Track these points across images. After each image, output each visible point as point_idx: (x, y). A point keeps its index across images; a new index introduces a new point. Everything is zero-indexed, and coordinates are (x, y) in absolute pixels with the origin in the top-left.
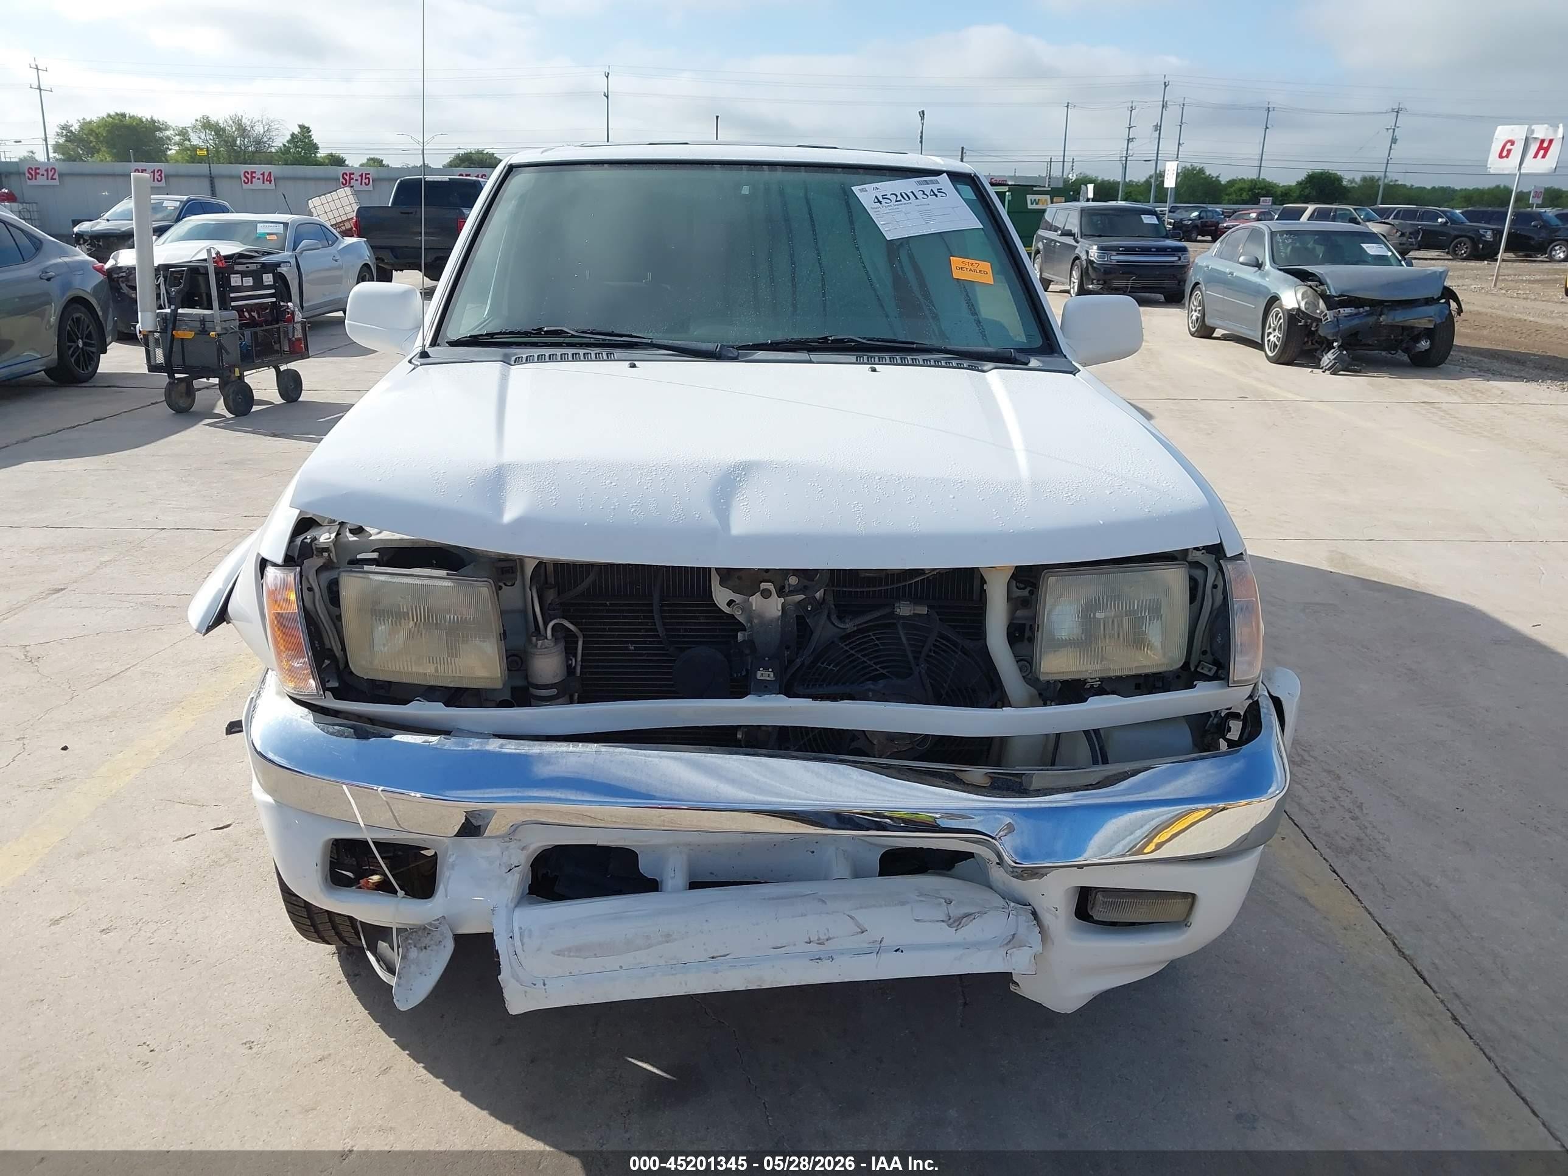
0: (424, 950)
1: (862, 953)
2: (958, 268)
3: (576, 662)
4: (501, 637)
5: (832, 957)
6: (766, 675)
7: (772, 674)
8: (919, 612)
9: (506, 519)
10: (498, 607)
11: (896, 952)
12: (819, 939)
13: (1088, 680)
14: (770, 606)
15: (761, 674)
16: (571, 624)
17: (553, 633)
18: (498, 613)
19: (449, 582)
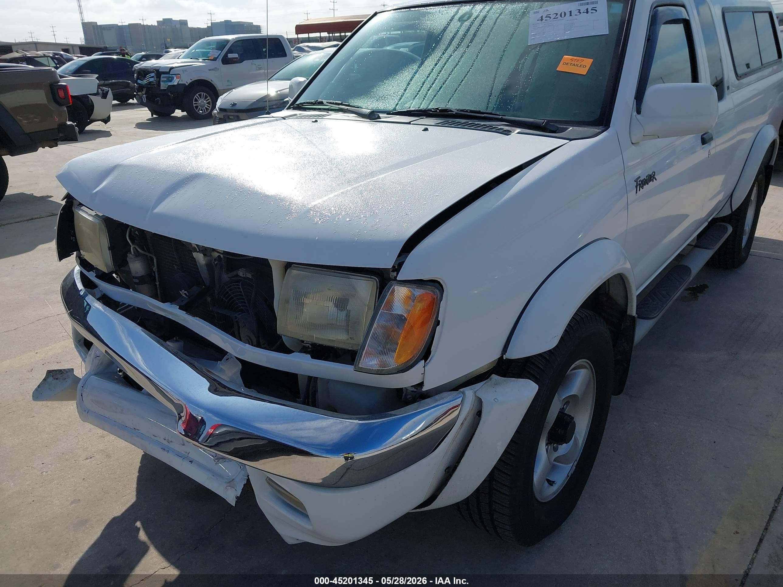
0: (56, 380)
1: (179, 455)
2: (565, 63)
3: (155, 269)
4: (110, 248)
5: (168, 451)
6: (185, 294)
7: (188, 294)
8: (248, 276)
9: (94, 191)
10: (107, 234)
11: (190, 461)
12: (168, 440)
13: (304, 341)
14: (200, 257)
15: (183, 292)
16: (140, 249)
17: (134, 251)
18: (107, 236)
19: (92, 218)
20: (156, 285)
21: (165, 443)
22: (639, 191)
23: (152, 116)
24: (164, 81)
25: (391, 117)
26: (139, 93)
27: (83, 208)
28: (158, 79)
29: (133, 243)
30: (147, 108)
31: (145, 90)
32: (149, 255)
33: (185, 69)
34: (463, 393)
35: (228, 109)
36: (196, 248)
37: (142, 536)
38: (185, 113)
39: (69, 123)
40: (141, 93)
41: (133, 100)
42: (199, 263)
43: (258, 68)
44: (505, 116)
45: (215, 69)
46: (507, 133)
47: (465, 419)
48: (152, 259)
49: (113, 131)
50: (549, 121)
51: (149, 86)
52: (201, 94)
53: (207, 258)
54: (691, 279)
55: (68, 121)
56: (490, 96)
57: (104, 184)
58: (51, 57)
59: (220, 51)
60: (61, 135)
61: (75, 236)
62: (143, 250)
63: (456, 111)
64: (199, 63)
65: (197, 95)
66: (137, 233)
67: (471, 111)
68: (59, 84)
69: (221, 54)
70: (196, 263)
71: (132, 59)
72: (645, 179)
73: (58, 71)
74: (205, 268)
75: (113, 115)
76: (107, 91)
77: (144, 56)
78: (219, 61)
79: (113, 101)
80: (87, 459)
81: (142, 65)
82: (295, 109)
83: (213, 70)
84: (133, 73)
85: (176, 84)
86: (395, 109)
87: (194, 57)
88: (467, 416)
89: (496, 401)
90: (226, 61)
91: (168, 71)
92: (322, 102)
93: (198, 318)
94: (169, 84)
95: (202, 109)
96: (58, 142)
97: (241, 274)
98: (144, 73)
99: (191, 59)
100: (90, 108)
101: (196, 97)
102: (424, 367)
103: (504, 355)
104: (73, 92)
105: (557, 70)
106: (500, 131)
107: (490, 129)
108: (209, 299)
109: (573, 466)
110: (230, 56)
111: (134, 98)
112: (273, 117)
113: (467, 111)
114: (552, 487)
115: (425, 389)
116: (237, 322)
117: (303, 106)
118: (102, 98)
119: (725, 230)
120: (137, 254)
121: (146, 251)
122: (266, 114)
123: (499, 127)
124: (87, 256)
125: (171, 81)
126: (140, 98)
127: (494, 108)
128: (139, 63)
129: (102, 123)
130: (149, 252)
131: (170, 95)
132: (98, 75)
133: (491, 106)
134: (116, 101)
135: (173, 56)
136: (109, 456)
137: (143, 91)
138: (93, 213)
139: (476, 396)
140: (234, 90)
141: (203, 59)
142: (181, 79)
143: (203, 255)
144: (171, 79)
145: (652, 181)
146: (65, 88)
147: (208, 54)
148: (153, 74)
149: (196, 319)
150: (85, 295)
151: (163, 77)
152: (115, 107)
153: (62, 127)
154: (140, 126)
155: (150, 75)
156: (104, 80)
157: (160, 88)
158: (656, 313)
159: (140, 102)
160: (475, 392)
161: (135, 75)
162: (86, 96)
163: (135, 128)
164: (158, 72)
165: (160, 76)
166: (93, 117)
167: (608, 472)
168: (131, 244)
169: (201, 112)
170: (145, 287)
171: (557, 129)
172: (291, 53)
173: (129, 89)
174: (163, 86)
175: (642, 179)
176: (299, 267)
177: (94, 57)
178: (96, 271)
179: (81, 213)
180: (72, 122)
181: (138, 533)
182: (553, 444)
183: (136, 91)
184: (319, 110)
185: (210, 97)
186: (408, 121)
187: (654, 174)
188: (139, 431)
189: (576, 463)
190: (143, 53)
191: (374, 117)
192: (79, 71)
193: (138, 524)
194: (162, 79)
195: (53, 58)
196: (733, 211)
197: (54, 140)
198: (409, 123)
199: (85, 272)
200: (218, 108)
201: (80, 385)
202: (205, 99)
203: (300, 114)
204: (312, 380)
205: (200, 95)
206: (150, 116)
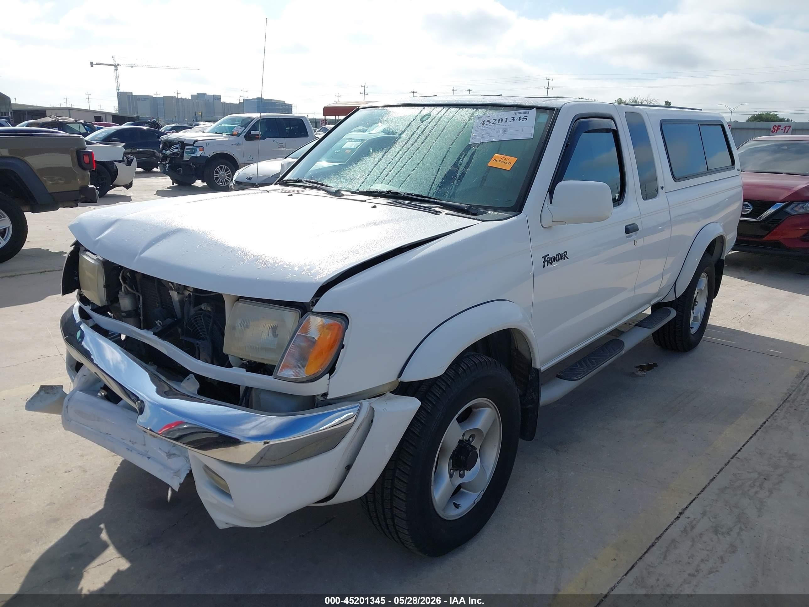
0: (47, 394)
1: (140, 453)
2: (495, 160)
3: (140, 306)
4: (105, 286)
5: (132, 450)
6: (160, 323)
7: (162, 324)
8: (208, 309)
9: (97, 239)
10: (104, 274)
11: (148, 458)
12: (133, 442)
13: (243, 359)
14: (174, 295)
15: (158, 322)
16: (130, 288)
17: (124, 290)
18: (103, 276)
19: (94, 261)
20: (140, 319)
21: (130, 444)
22: (548, 265)
23: (173, 184)
24: (187, 153)
25: (353, 195)
26: (162, 163)
27: (88, 253)
28: (182, 150)
29: (125, 283)
30: (169, 177)
31: (169, 159)
32: (137, 293)
33: (208, 142)
34: (361, 404)
35: (243, 182)
36: (172, 287)
37: (104, 536)
38: (205, 184)
39: (90, 186)
40: (164, 162)
41: (158, 168)
42: (174, 300)
43: (280, 145)
44: (441, 200)
45: (238, 144)
46: (437, 213)
47: (361, 424)
48: (139, 297)
49: (134, 196)
50: (471, 206)
51: (173, 156)
52: (222, 166)
53: (180, 296)
54: (623, 352)
55: (90, 184)
56: (433, 184)
57: (106, 233)
58: (82, 124)
59: (244, 128)
60: (82, 196)
61: (78, 276)
62: (133, 289)
63: (403, 194)
64: (224, 138)
65: (218, 167)
66: (128, 274)
67: (415, 195)
68: (85, 150)
69: (245, 130)
70: (172, 300)
71: (161, 130)
72: (554, 257)
73: (87, 138)
74: (178, 304)
75: (135, 181)
76: (132, 158)
77: (173, 128)
78: (242, 136)
79: (137, 169)
80: (66, 472)
81: (169, 137)
82: (281, 184)
83: (235, 145)
84: (160, 143)
85: (199, 156)
86: (358, 190)
87: (220, 132)
88: (363, 422)
89: (385, 411)
90: (249, 137)
91: (192, 143)
92: (302, 180)
93: (166, 341)
94: (192, 156)
95: (222, 181)
96: (78, 202)
97: (203, 308)
98: (169, 144)
99: (216, 133)
100: (114, 174)
101: (217, 169)
102: (329, 379)
103: (399, 379)
104: (98, 157)
105: (488, 165)
106: (433, 212)
107: (426, 210)
108: (180, 330)
109: (480, 495)
110: (253, 132)
111: (159, 167)
112: (259, 190)
113: (412, 195)
114: (458, 509)
115: (328, 398)
116: (198, 348)
117: (287, 182)
118: (126, 165)
119: (668, 313)
120: (127, 293)
121: (134, 290)
122: (255, 187)
123: (434, 209)
124: (86, 294)
125: (194, 153)
126: (164, 167)
127: (434, 193)
128: (167, 134)
129: (124, 188)
130: (138, 291)
131: (192, 165)
132: (125, 144)
133: (432, 191)
134: (141, 169)
135: (201, 129)
136: (85, 471)
137: (167, 161)
138: (95, 257)
139: (370, 406)
140: (252, 164)
141: (227, 134)
142: (204, 151)
143: (177, 293)
144: (195, 151)
145: (563, 259)
146: (91, 154)
147: (232, 130)
148: (177, 146)
149: (165, 342)
150: (80, 323)
151: (187, 149)
152: (138, 175)
153: (84, 189)
154: (161, 193)
155: (175, 146)
156: (131, 148)
157: (183, 158)
158: (579, 377)
159: (162, 171)
160: (370, 404)
161: (161, 146)
162: (111, 163)
163: (155, 195)
164: (183, 144)
165: (185, 147)
166: (115, 182)
167: (519, 508)
168: (122, 283)
169: (221, 183)
170: (131, 320)
171: (477, 212)
172: (312, 134)
173: (155, 158)
174: (186, 157)
175: (551, 256)
176: (244, 301)
177: (124, 126)
178: (91, 306)
179: (85, 257)
180: (94, 185)
181: (101, 533)
182: (459, 471)
183: (160, 160)
184: (300, 186)
185: (231, 170)
186: (364, 200)
187: (565, 253)
188: (110, 436)
189: (483, 493)
190: (173, 125)
191: (338, 195)
192: (108, 139)
193: (102, 526)
194: (186, 150)
195: (84, 125)
196: (677, 297)
197: (75, 200)
198: (365, 201)
199: (83, 306)
200: (235, 181)
201: (66, 399)
202: (225, 172)
203: (282, 189)
204: (248, 390)
205: (221, 168)
206: (171, 185)
